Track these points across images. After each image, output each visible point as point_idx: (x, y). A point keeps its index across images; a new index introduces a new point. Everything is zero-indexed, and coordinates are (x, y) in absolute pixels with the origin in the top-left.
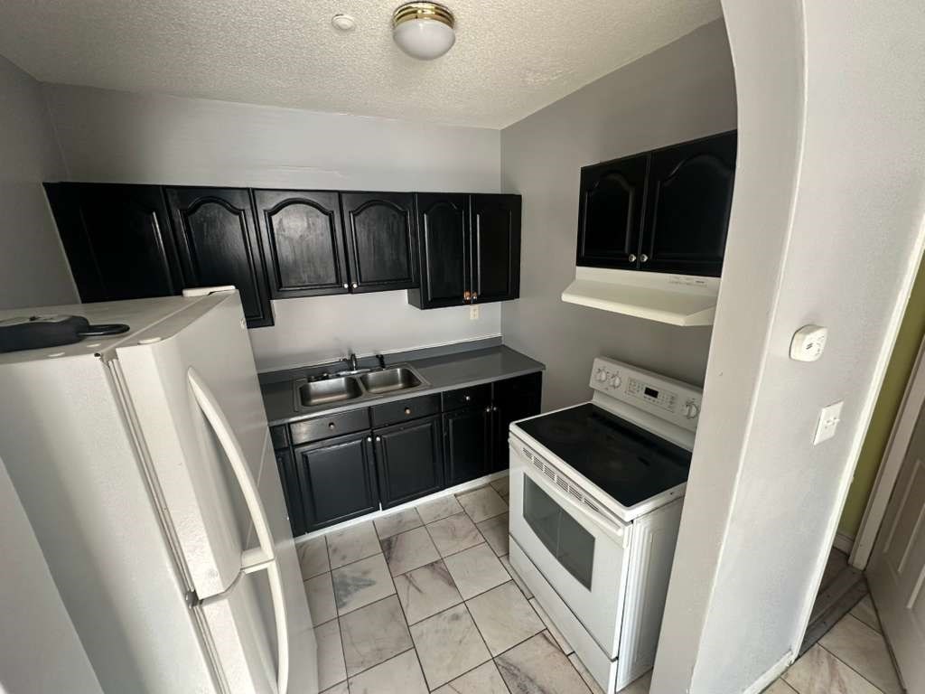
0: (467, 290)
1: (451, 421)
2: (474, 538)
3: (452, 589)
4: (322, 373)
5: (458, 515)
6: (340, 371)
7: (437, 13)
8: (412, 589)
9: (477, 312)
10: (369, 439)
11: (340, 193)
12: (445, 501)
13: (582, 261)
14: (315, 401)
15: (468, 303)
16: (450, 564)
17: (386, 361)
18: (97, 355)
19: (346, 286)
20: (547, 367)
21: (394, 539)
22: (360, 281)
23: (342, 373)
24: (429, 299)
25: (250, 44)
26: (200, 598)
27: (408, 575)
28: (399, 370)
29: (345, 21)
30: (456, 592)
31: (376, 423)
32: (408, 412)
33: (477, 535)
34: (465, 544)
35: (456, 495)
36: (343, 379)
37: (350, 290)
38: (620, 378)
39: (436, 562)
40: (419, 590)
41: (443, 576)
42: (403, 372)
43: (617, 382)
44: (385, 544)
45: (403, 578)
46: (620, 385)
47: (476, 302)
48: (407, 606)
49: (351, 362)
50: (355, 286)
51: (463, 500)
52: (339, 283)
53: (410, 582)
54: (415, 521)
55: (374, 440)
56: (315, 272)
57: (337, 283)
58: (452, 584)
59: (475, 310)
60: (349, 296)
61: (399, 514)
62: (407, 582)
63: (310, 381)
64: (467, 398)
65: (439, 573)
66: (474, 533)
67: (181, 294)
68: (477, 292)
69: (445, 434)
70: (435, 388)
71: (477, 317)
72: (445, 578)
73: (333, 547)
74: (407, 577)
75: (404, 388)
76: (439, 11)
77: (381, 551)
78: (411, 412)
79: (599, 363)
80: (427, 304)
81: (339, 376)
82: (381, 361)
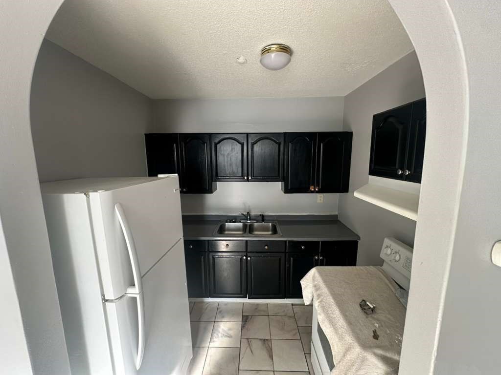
0: (312, 185)
1: (292, 259)
2: (294, 335)
3: (271, 360)
4: (234, 219)
5: (290, 317)
6: (241, 220)
7: (280, 49)
8: (249, 349)
9: (322, 199)
10: (244, 258)
11: (247, 134)
12: (286, 305)
13: (372, 172)
14: (226, 232)
15: (312, 192)
16: (275, 345)
17: (266, 218)
18: (85, 194)
19: (246, 178)
20: (361, 238)
21: (250, 317)
22: (253, 176)
23: (242, 221)
24: (289, 188)
25: (209, 76)
26: (106, 299)
27: (249, 340)
28: (270, 224)
29: (241, 60)
30: (271, 363)
31: (249, 250)
32: (266, 247)
33: (296, 333)
34: (288, 336)
35: (292, 305)
36: (241, 224)
37: (248, 180)
38: (400, 255)
39: (267, 340)
40: (252, 351)
41: (268, 350)
42: (272, 225)
43: (397, 257)
44: (245, 318)
45: (246, 341)
46: (399, 260)
47: (317, 192)
48: (243, 358)
49: (248, 216)
50: (250, 178)
51: (296, 309)
52: (243, 175)
53: (249, 345)
54: (264, 311)
55: (247, 258)
56: (233, 170)
57: (242, 176)
58: (271, 357)
59: (321, 197)
60: (247, 182)
61: (258, 304)
62: (247, 345)
63: (226, 222)
64: (303, 247)
65: (266, 347)
66: (294, 332)
67: (157, 176)
68: (319, 187)
69: (287, 266)
70: (284, 237)
71: (322, 201)
72: (268, 351)
73: (221, 309)
74: (248, 342)
75: (272, 234)
76: (282, 48)
77: (241, 321)
78: (268, 248)
79: (387, 242)
80: (287, 190)
81: (240, 222)
82: (263, 218)
